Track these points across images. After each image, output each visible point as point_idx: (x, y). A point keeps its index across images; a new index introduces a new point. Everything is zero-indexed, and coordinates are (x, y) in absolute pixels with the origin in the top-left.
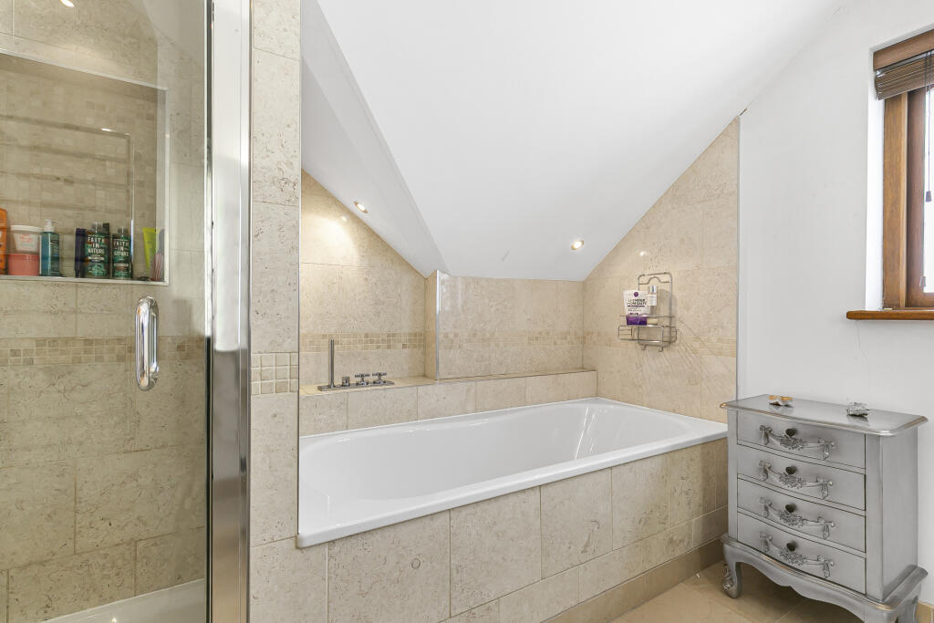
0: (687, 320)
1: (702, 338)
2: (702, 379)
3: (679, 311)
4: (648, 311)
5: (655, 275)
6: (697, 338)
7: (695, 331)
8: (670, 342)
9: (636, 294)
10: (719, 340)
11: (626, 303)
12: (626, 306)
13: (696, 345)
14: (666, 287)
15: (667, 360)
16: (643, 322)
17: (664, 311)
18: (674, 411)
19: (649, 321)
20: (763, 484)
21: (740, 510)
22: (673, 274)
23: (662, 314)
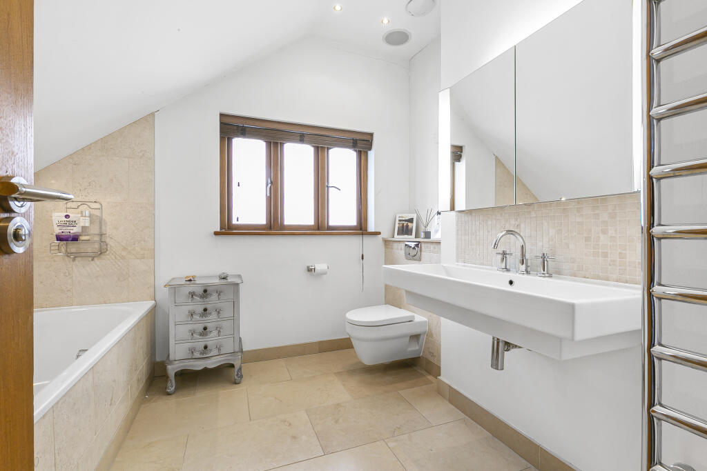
0: (116, 235)
1: (129, 248)
2: (129, 276)
3: (108, 230)
4: (80, 231)
5: (84, 203)
6: (125, 249)
7: (123, 244)
8: (101, 252)
9: (67, 216)
10: (142, 249)
11: (55, 223)
12: (55, 226)
13: (124, 253)
14: (97, 213)
15: (98, 266)
16: (75, 238)
17: (95, 230)
18: (105, 303)
19: (82, 238)
20: (191, 322)
21: (177, 342)
22: (102, 203)
23: (92, 232)
